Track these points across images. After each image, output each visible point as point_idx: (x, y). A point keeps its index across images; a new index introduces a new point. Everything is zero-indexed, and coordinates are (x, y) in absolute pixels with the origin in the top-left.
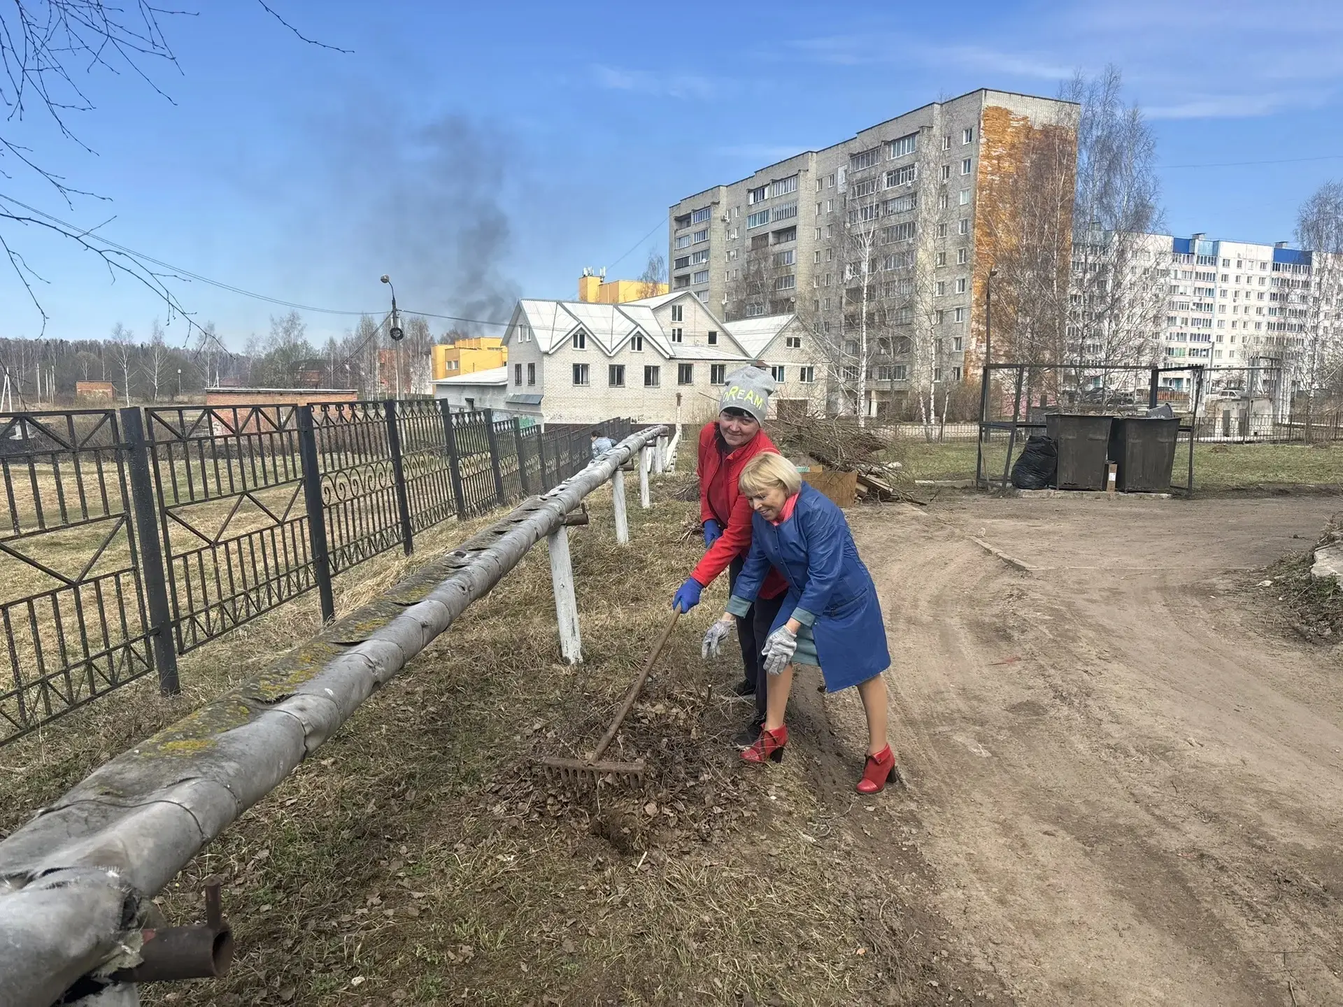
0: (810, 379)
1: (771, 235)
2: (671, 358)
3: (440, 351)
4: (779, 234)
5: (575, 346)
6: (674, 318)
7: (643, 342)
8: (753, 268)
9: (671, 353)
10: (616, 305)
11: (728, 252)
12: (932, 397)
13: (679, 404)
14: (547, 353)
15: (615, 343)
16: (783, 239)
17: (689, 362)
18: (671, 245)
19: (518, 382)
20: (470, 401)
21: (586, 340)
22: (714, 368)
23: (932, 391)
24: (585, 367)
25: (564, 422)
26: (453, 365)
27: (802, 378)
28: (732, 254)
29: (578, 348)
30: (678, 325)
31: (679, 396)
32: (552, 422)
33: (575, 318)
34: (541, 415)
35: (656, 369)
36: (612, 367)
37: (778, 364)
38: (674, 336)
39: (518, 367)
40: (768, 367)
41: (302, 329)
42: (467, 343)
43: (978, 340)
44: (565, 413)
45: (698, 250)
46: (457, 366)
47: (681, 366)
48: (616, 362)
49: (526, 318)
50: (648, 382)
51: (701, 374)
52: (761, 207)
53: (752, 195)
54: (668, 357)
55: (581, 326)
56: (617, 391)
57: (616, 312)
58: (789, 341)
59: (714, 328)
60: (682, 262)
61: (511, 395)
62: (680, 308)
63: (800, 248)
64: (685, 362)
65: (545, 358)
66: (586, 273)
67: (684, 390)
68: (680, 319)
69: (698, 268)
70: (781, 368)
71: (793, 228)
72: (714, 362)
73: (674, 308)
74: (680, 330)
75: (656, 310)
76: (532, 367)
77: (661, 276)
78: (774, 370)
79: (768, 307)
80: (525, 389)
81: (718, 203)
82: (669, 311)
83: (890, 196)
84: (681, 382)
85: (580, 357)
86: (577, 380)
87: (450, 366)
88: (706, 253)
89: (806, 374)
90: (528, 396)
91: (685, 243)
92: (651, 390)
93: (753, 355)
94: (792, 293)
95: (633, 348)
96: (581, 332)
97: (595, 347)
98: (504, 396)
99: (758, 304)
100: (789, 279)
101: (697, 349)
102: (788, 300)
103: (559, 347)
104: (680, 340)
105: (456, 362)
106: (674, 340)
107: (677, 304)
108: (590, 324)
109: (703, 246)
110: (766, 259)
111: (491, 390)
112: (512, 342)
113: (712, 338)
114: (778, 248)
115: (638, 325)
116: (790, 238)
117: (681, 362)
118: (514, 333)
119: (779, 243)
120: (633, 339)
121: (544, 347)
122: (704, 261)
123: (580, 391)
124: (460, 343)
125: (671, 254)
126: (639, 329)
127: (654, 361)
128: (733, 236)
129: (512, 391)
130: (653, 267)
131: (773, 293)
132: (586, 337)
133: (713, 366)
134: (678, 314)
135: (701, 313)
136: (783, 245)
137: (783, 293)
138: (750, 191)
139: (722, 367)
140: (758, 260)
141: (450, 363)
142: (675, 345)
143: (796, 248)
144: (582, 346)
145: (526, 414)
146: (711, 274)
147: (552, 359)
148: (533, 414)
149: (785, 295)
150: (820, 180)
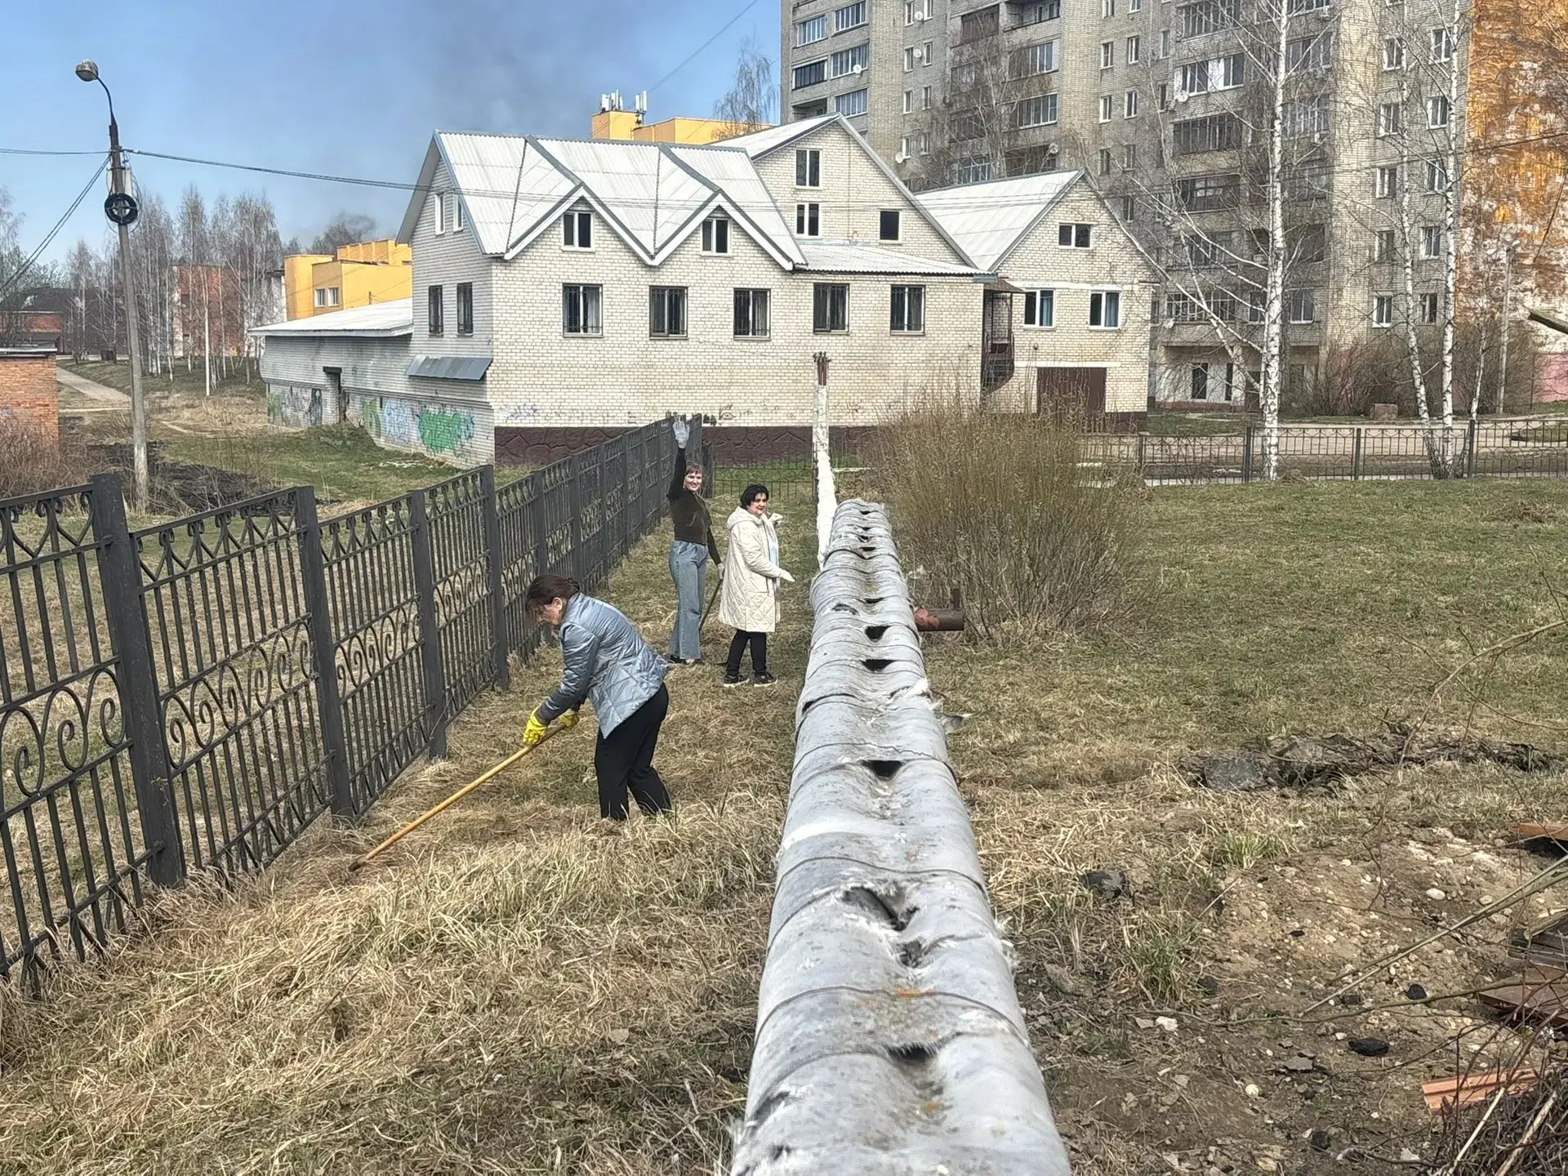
0: (1113, 320)
1: (1004, 10)
2: (796, 270)
3: (302, 268)
4: (1021, 6)
5: (569, 240)
6: (801, 180)
7: (731, 232)
8: (967, 79)
9: (798, 259)
10: (666, 149)
11: (910, 51)
12: (1448, 359)
13: (823, 380)
14: (499, 259)
15: (664, 234)
16: (1031, 17)
17: (839, 279)
18: (785, 38)
19: (436, 328)
20: (334, 373)
21: (595, 227)
22: (897, 292)
23: (1449, 345)
24: (593, 291)
25: (542, 423)
26: (329, 296)
27: (1095, 320)
28: (917, 53)
29: (576, 247)
30: (808, 195)
31: (822, 362)
32: (514, 423)
33: (567, 174)
34: (487, 407)
35: (762, 295)
36: (656, 292)
37: (1039, 285)
38: (800, 220)
39: (435, 293)
40: (1018, 291)
41: (15, 224)
42: (360, 252)
43: (1478, 232)
44: (546, 402)
45: (840, 47)
46: (336, 299)
47: (819, 290)
48: (667, 279)
49: (451, 177)
50: (742, 326)
51: (867, 307)
54: (789, 266)
55: (582, 192)
56: (668, 349)
57: (667, 163)
58: (1064, 233)
59: (893, 203)
60: (810, 74)
61: (421, 358)
62: (815, 155)
63: (1068, 37)
64: (830, 279)
65: (497, 270)
66: (606, 104)
67: (830, 344)
68: (815, 182)
69: (844, 85)
70: (1047, 294)
72: (898, 280)
73: (801, 155)
74: (814, 208)
75: (759, 159)
76: (465, 291)
77: (763, 101)
78: (1032, 300)
79: (1000, 164)
80: (450, 346)
82: (789, 164)
84: (821, 325)
85: (580, 268)
86: (573, 323)
87: (323, 300)
88: (861, 52)
89: (1101, 308)
90: (458, 362)
91: (815, 33)
92: (749, 347)
93: (984, 267)
94: (1053, 133)
95: (707, 247)
96: (582, 208)
97: (615, 244)
98: (405, 362)
99: (980, 159)
100: (1045, 105)
101: (853, 251)
102: (1045, 148)
103: (529, 243)
104: (814, 230)
105: (335, 291)
106: (800, 230)
107: (809, 147)
108: (601, 188)
109: (854, 39)
110: (995, 61)
111: (377, 350)
112: (423, 230)
113: (889, 226)
114: (1020, 37)
115: (718, 191)
116: (1046, 16)
117: (820, 279)
118: (427, 210)
119: (1022, 26)
120: (706, 225)
121: (494, 242)
122: (858, 69)
123: (579, 349)
124: (345, 253)
125: (784, 56)
126: (719, 200)
127: (755, 276)
128: (918, 15)
129: (422, 351)
130: (749, 82)
131: (1013, 133)
132: (593, 222)
133: (894, 288)
134: (809, 170)
135: (861, 166)
136: (1031, 29)
137: (1035, 134)
139: (917, 292)
140: (976, 64)
141: (322, 292)
142: (804, 242)
143: (1059, 36)
144: (585, 241)
145: (454, 403)
146: (874, 93)
147: (514, 272)
148: (470, 405)
149: (1038, 138)
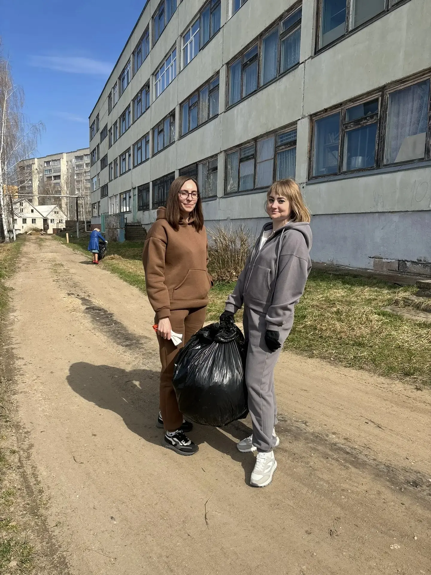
1: (52, 177)
2: (20, 217)
4: (55, 177)
9: (20, 215)
16: (57, 178)
17: (25, 218)
22: (33, 219)
27: (60, 222)
28: (40, 181)
31: (23, 227)
35: (16, 220)
37: (52, 218)
40: (49, 219)
47: (23, 219)
51: (29, 221)
52: (49, 168)
53: (46, 163)
58: (55, 212)
59: (33, 209)
67: (24, 225)
69: (28, 184)
70: (53, 220)
71: (60, 176)
74: (22, 209)
78: (51, 220)
81: (34, 164)
83: (87, 171)
84: (23, 223)
93: (45, 216)
100: (60, 191)
101: (28, 214)
104: (22, 211)
107: (21, 202)
109: (30, 178)
110: (51, 184)
113: (32, 211)
114: (55, 181)
116: (59, 179)
122: (30, 182)
127: (15, 217)
128: (40, 175)
134: (21, 205)
136: (57, 180)
138: (45, 162)
139: (35, 219)
143: (61, 182)
150: (67, 162)
